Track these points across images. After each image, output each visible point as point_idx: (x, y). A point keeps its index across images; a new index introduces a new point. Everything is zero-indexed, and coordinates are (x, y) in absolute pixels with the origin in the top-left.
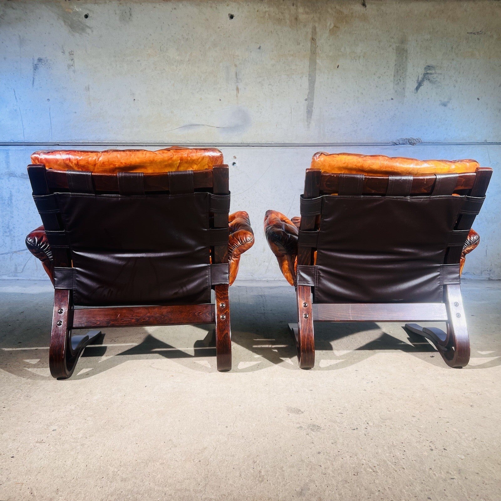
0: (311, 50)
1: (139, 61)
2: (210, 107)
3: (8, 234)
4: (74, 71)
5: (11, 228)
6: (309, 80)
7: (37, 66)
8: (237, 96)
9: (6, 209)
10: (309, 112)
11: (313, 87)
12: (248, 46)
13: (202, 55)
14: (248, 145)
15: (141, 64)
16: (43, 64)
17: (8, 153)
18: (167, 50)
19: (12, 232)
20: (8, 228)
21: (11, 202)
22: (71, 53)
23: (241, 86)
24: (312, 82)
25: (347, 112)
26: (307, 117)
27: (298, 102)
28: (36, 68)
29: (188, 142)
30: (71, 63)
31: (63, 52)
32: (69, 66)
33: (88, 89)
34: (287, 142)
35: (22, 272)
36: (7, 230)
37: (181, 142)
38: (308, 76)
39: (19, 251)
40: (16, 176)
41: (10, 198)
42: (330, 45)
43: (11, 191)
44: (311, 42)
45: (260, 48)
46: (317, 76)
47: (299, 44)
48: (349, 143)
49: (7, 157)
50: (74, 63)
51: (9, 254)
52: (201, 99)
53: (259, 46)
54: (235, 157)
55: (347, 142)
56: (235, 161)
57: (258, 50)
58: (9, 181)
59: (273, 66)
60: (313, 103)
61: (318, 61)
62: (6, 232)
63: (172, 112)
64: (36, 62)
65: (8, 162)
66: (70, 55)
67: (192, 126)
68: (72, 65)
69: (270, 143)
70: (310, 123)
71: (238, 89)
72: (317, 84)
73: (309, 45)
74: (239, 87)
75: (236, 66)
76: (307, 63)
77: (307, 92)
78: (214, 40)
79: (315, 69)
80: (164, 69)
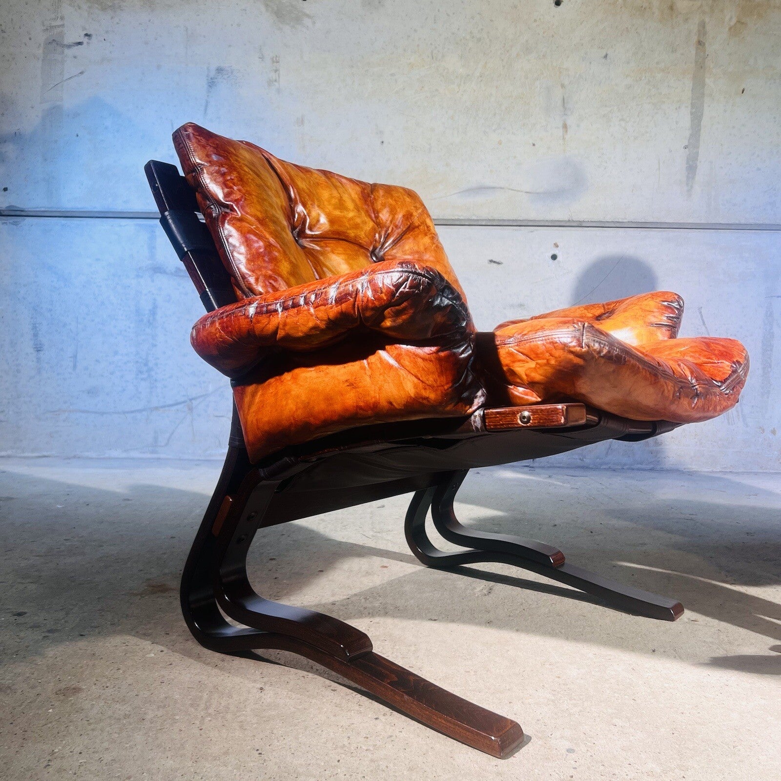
0: (696, 62)
1: (393, 75)
2: (515, 157)
3: (145, 376)
4: (279, 91)
5: (151, 365)
6: (692, 113)
7: (215, 80)
8: (564, 139)
9: (144, 330)
10: (691, 168)
11: (699, 125)
12: (586, 53)
13: (504, 66)
14: (580, 225)
15: (396, 81)
16: (226, 77)
17: (153, 232)
18: (443, 56)
19: (153, 373)
20: (146, 365)
21: (154, 319)
22: (274, 59)
23: (571, 121)
24: (697, 117)
25: (759, 169)
26: (688, 178)
27: (671, 151)
28: (212, 84)
29: (474, 218)
30: (273, 76)
31: (262, 58)
32: (270, 82)
33: (301, 122)
34: (651, 220)
35: (167, 444)
36: (145, 369)
37: (462, 218)
38: (690, 106)
39: (165, 406)
40: (165, 273)
41: (153, 312)
42: (730, 54)
43: (155, 299)
44: (697, 49)
45: (606, 57)
46: (706, 105)
47: (674, 51)
48: (760, 225)
49: (153, 238)
50: (279, 76)
51: (145, 412)
52: (500, 143)
53: (605, 54)
54: (556, 246)
55: (758, 222)
56: (555, 251)
57: (604, 60)
58: (153, 281)
59: (629, 87)
60: (698, 153)
61: (707, 81)
62: (141, 372)
63: (448, 165)
64: (213, 73)
65: (154, 248)
66: (273, 62)
67: (481, 189)
68: (276, 81)
69: (620, 220)
70: (692, 187)
71: (565, 127)
72: (705, 121)
73: (694, 52)
74: (569, 123)
75: (563, 86)
76: (688, 83)
77: (688, 133)
78: (527, 41)
79: (703, 94)
80: (437, 90)
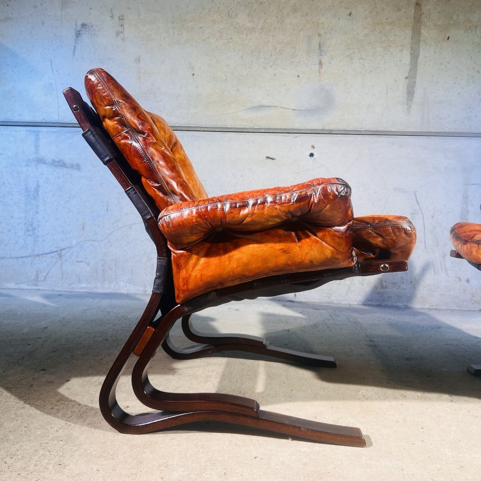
0: (415, 18)
1: (201, 28)
2: (285, 85)
3: (31, 233)
4: (123, 39)
5: (34, 226)
6: (411, 54)
7: (81, 32)
8: (320, 72)
9: (31, 202)
10: (410, 93)
11: (416, 62)
12: (336, 12)
13: (278, 22)
14: (330, 133)
15: (203, 32)
16: (88, 30)
17: (38, 135)
18: (236, 15)
19: (36, 231)
20: (31, 225)
21: (37, 194)
22: (121, 18)
23: (324, 60)
24: (415, 56)
25: (459, 94)
26: (408, 99)
27: (396, 81)
28: (78, 34)
29: (256, 128)
30: (120, 29)
31: (112, 17)
32: (118, 34)
33: (138, 60)
34: (381, 129)
35: (44, 280)
36: (31, 228)
37: (248, 127)
38: (410, 49)
39: (43, 254)
40: (45, 163)
41: (37, 190)
42: (439, 12)
43: (38, 181)
44: (415, 8)
45: (350, 14)
46: (421, 49)
47: (399, 10)
48: (460, 133)
49: (37, 139)
50: (123, 29)
51: (30, 258)
52: (275, 75)
53: (349, 12)
54: (313, 147)
55: (458, 131)
56: (313, 151)
57: (349, 17)
58: (37, 169)
59: (366, 36)
60: (415, 82)
61: (422, 31)
62: (28, 231)
63: (238, 90)
64: (79, 28)
65: (38, 146)
66: (120, 20)
67: (261, 107)
68: (121, 32)
69: (359, 129)
70: (410, 106)
71: (321, 63)
72: (421, 59)
73: (413, 11)
74: (323, 61)
75: (319, 35)
76: (409, 32)
77: (408, 68)
78: (295, 4)
79: (419, 40)
80: (231, 38)
